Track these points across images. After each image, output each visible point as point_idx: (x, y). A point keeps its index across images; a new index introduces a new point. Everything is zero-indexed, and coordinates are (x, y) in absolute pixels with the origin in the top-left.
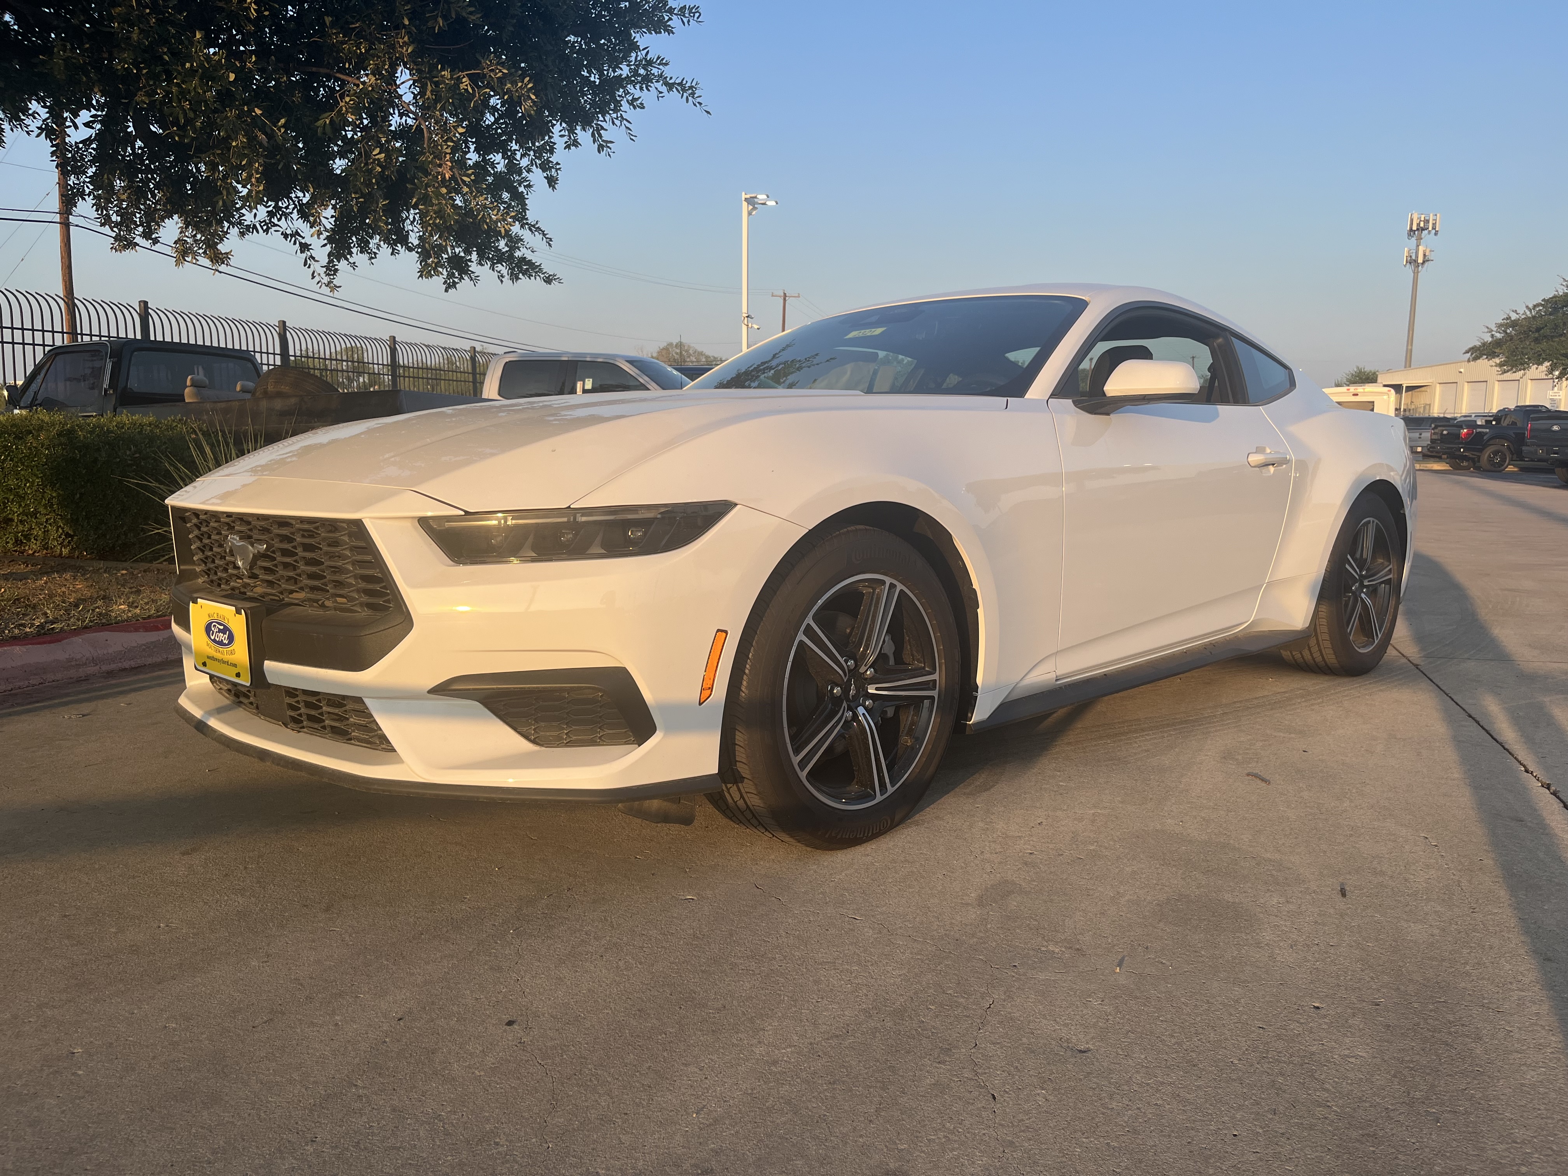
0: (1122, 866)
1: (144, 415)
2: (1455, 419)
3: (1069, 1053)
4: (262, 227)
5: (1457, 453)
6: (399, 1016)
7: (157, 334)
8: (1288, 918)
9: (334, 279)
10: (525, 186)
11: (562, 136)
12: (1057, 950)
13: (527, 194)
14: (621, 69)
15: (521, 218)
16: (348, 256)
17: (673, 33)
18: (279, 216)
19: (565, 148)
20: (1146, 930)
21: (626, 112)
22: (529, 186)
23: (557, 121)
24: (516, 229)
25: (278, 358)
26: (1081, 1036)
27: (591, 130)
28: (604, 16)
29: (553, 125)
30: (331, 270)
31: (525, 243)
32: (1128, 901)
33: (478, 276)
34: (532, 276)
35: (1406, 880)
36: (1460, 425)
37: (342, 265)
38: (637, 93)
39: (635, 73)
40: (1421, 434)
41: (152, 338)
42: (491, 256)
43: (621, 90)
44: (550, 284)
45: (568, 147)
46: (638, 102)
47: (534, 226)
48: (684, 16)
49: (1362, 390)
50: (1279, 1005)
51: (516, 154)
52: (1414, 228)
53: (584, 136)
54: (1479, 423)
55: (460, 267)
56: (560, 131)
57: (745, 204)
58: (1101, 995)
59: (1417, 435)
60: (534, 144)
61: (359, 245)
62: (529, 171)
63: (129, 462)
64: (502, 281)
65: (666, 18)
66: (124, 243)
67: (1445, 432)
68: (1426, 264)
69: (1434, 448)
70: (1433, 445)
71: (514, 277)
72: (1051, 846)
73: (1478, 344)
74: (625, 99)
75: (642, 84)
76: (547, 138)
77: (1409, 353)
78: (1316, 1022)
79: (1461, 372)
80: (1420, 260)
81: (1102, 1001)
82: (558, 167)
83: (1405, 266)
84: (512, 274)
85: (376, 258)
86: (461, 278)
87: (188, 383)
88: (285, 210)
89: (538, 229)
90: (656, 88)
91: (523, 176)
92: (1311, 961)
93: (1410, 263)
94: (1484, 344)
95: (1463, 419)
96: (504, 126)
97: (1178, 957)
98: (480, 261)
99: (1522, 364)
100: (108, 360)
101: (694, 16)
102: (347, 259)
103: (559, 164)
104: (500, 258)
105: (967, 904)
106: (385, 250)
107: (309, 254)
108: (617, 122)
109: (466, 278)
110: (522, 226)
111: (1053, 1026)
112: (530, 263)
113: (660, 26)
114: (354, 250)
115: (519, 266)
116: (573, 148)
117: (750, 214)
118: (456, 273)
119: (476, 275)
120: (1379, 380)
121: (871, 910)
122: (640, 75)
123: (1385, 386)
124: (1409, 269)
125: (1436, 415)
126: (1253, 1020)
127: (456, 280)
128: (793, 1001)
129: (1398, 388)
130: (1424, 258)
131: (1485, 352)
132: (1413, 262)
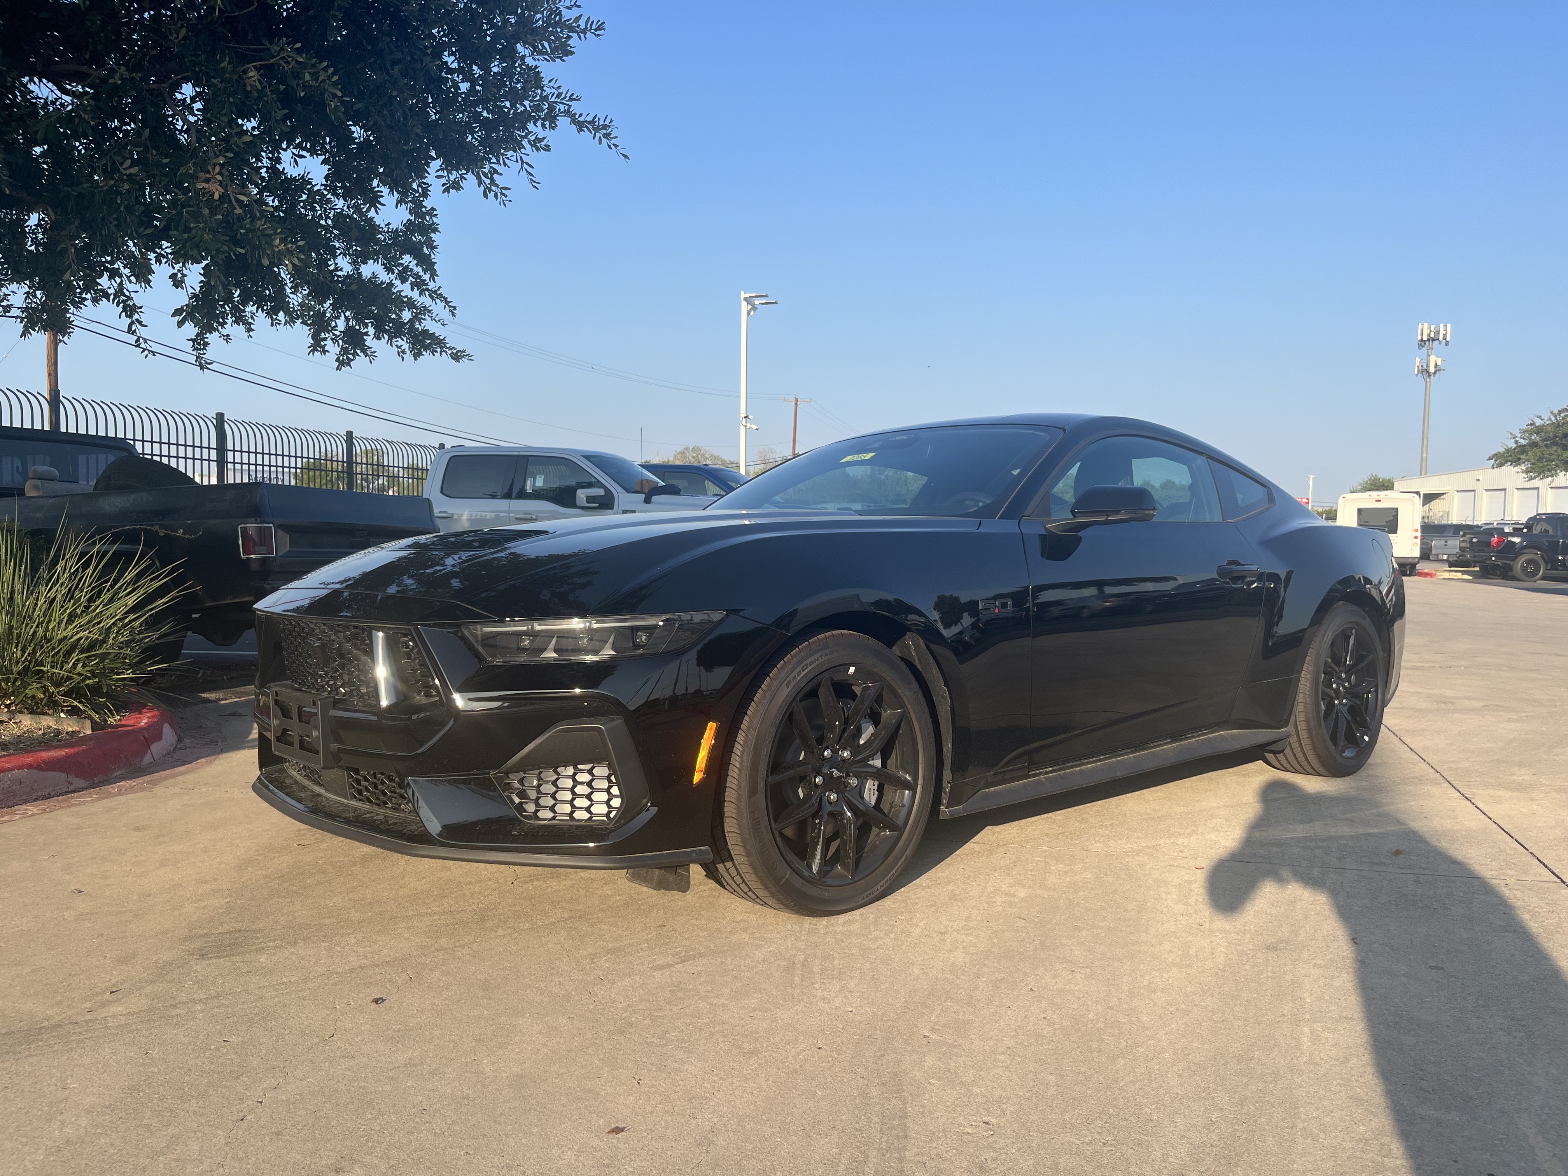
2: (1478, 526)
5: (1489, 562)
11: (438, 177)
16: (221, 328)
19: (444, 192)
21: (528, 155)
27: (479, 174)
29: (427, 163)
30: (199, 344)
33: (375, 352)
34: (437, 351)
36: (1488, 533)
38: (540, 132)
40: (1446, 542)
42: (390, 329)
43: (521, 127)
44: (460, 361)
45: (447, 190)
46: (543, 143)
47: (435, 292)
49: (1385, 497)
52: (1425, 338)
53: (468, 178)
54: (1507, 531)
55: (353, 341)
56: (437, 171)
57: (744, 303)
59: (1442, 543)
61: (233, 316)
64: (403, 358)
67: (1475, 540)
68: (1438, 373)
69: (1462, 556)
70: (1463, 553)
71: (416, 353)
73: (1502, 450)
74: (526, 139)
75: (546, 122)
76: (419, 178)
77: (1424, 460)
79: (1478, 480)
80: (1432, 370)
82: (434, 215)
83: (1417, 375)
84: (413, 349)
85: (253, 328)
86: (355, 354)
89: (440, 296)
90: (564, 127)
93: (1422, 372)
94: (1508, 451)
95: (1488, 526)
98: (377, 334)
99: (1549, 470)
102: (219, 331)
103: (435, 210)
104: (398, 330)
106: (263, 319)
108: (515, 167)
109: (361, 354)
110: (421, 294)
112: (433, 337)
114: (228, 321)
115: (421, 341)
116: (453, 192)
117: (748, 313)
118: (351, 349)
119: (373, 350)
120: (1398, 487)
122: (543, 110)
123: (1405, 492)
124: (1421, 378)
125: (1454, 523)
127: (350, 356)
130: (1436, 367)
131: (1510, 458)
132: (1425, 372)
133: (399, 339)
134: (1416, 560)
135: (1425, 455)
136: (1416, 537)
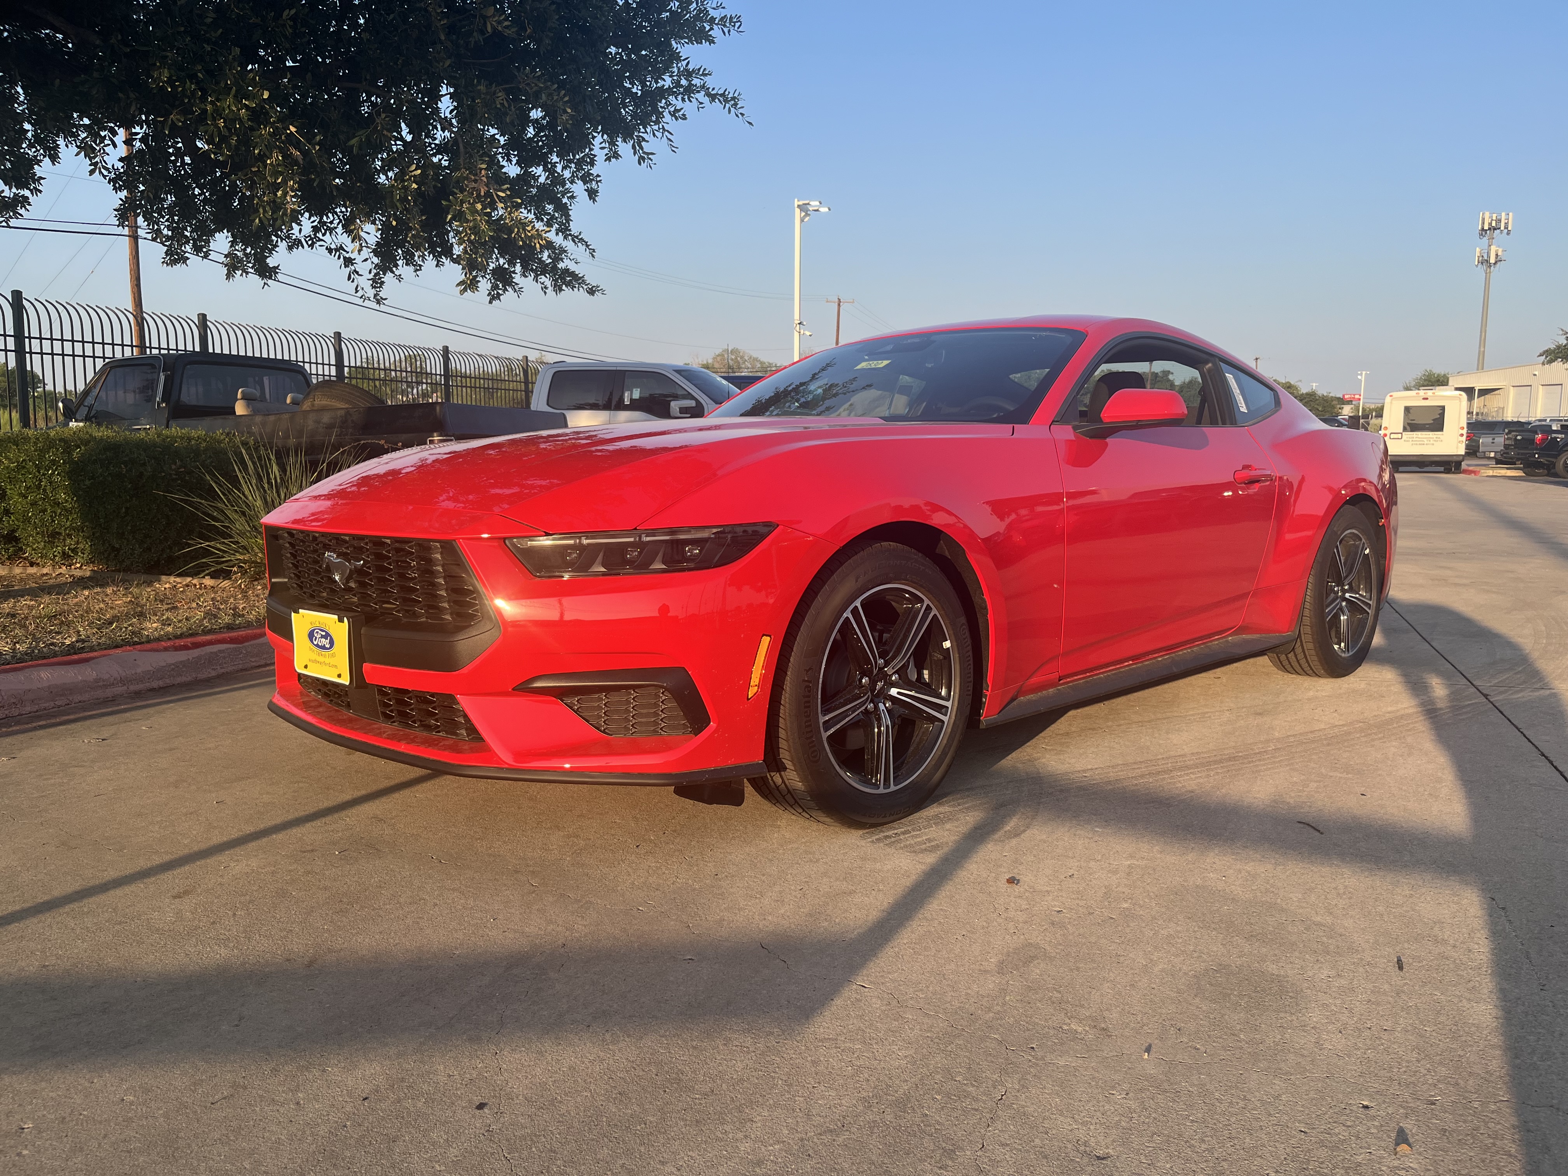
0: (1156, 928)
1: (195, 428)
2: (1529, 423)
3: (1086, 1160)
4: (307, 242)
5: (1532, 459)
6: (364, 1095)
7: (216, 347)
8: (1338, 996)
9: (380, 291)
10: (568, 198)
11: (602, 148)
12: (1080, 1029)
13: (571, 205)
14: (664, 80)
15: (564, 230)
16: (394, 269)
17: (714, 43)
18: (323, 231)
19: (605, 161)
20: (1180, 1007)
21: (668, 123)
22: (572, 197)
23: (599, 133)
24: (558, 240)
25: (333, 369)
26: (1101, 1138)
27: (632, 142)
28: (645, 27)
29: (594, 137)
30: (377, 283)
31: (569, 255)
32: (1163, 970)
33: (522, 288)
34: (575, 287)
35: (1470, 951)
36: (1534, 430)
37: (388, 278)
38: (679, 104)
39: (678, 84)
40: (1494, 439)
41: (211, 350)
42: (534, 267)
43: (664, 101)
44: (593, 295)
45: (608, 159)
46: (681, 113)
47: (577, 237)
48: (725, 26)
49: (1431, 394)
50: (1324, 1103)
51: (556, 167)
52: (1486, 227)
53: (624, 148)
54: (1554, 428)
55: (503, 278)
56: (601, 143)
57: (797, 211)
58: (1126, 1086)
59: (1490, 440)
60: (574, 156)
61: (405, 258)
62: (572, 182)
63: (174, 477)
64: (545, 293)
65: (708, 28)
66: (175, 257)
67: (1519, 438)
68: (1499, 263)
69: (1507, 453)
70: (1506, 451)
71: (558, 289)
72: (1082, 903)
73: (1553, 347)
74: (667, 110)
75: (684, 95)
76: (587, 150)
77: (1482, 355)
78: (1365, 1124)
79: (1535, 375)
80: (1492, 261)
81: (1127, 1094)
82: (598, 179)
83: (1477, 266)
84: (555, 285)
85: (421, 270)
86: (505, 290)
87: (239, 396)
88: (329, 225)
89: (582, 240)
90: (697, 99)
91: (567, 187)
92: (1362, 1049)
93: (1482, 263)
94: (1559, 347)
95: (1538, 423)
96: (544, 139)
97: (1214, 1042)
98: (524, 272)
100: (161, 374)
101: (734, 26)
102: (393, 272)
103: (600, 176)
104: (543, 270)
105: (986, 971)
106: (430, 261)
107: (353, 268)
108: (659, 134)
109: (510, 289)
110: (565, 238)
111: (1070, 1125)
112: (573, 275)
113: (702, 37)
114: (400, 263)
115: (562, 278)
116: (613, 160)
117: (802, 220)
118: (501, 285)
119: (520, 286)
120: (1450, 383)
121: (882, 976)
122: (682, 86)
123: (1457, 389)
124: (1481, 270)
125: (1510, 419)
126: (1294, 1123)
127: (500, 292)
128: (787, 1085)
129: (1469, 391)
130: (1496, 258)
131: (1560, 355)
132: (1485, 262)
133: (543, 277)
134: (1461, 458)
135: (1482, 349)
136: (1462, 435)
